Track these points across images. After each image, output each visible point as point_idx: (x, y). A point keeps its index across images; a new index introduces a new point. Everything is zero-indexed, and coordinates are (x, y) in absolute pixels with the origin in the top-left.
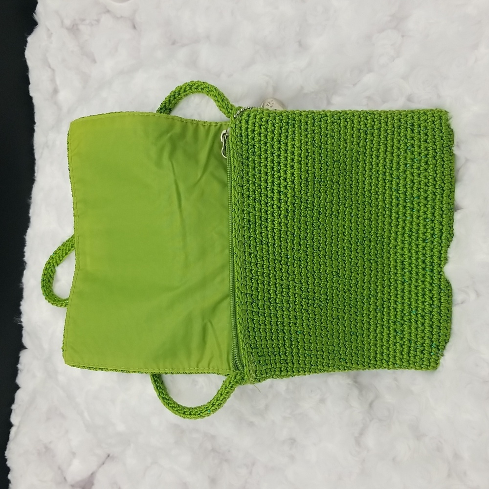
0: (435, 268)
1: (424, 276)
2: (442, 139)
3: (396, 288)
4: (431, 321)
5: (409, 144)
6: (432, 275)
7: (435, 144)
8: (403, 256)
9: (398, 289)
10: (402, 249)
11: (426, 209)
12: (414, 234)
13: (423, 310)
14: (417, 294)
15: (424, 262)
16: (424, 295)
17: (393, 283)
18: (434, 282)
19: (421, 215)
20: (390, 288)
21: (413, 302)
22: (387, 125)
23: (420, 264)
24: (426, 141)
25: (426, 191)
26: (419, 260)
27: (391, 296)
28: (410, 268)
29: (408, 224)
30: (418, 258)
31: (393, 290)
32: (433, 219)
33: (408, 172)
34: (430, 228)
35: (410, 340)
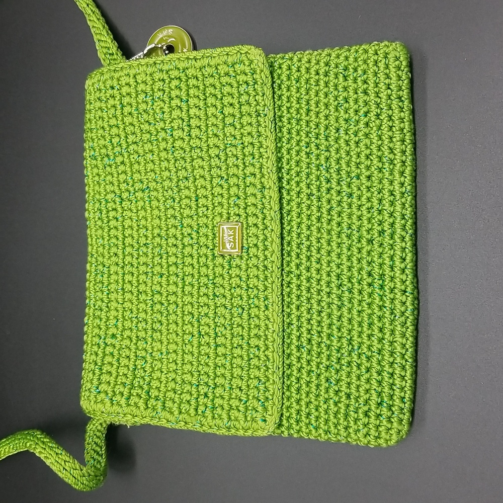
1: (370, 295)
6: (381, 294)
7: (378, 96)
8: (339, 267)
10: (339, 256)
11: (369, 195)
12: (355, 232)
13: (369, 347)
14: (360, 324)
15: (370, 274)
16: (370, 325)
18: (386, 305)
19: (363, 203)
21: (356, 336)
23: (365, 277)
24: (365, 92)
25: (368, 168)
28: (350, 285)
29: (345, 218)
32: (380, 208)
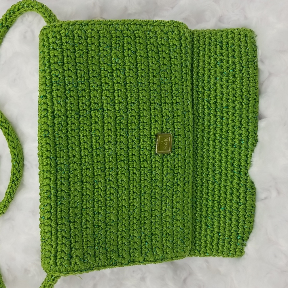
0: (242, 170)
2: (247, 55)
3: (207, 187)
4: (238, 216)
5: (219, 59)
9: (209, 188)
17: (205, 183)
20: (202, 188)
22: (199, 43)
26: (229, 163)
27: (203, 194)
30: (227, 162)
31: (205, 189)
33: (218, 85)
34: (237, 134)
35: (219, 233)
